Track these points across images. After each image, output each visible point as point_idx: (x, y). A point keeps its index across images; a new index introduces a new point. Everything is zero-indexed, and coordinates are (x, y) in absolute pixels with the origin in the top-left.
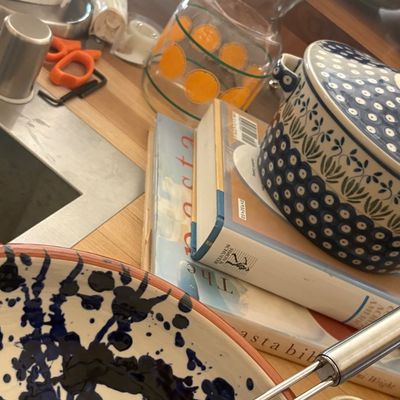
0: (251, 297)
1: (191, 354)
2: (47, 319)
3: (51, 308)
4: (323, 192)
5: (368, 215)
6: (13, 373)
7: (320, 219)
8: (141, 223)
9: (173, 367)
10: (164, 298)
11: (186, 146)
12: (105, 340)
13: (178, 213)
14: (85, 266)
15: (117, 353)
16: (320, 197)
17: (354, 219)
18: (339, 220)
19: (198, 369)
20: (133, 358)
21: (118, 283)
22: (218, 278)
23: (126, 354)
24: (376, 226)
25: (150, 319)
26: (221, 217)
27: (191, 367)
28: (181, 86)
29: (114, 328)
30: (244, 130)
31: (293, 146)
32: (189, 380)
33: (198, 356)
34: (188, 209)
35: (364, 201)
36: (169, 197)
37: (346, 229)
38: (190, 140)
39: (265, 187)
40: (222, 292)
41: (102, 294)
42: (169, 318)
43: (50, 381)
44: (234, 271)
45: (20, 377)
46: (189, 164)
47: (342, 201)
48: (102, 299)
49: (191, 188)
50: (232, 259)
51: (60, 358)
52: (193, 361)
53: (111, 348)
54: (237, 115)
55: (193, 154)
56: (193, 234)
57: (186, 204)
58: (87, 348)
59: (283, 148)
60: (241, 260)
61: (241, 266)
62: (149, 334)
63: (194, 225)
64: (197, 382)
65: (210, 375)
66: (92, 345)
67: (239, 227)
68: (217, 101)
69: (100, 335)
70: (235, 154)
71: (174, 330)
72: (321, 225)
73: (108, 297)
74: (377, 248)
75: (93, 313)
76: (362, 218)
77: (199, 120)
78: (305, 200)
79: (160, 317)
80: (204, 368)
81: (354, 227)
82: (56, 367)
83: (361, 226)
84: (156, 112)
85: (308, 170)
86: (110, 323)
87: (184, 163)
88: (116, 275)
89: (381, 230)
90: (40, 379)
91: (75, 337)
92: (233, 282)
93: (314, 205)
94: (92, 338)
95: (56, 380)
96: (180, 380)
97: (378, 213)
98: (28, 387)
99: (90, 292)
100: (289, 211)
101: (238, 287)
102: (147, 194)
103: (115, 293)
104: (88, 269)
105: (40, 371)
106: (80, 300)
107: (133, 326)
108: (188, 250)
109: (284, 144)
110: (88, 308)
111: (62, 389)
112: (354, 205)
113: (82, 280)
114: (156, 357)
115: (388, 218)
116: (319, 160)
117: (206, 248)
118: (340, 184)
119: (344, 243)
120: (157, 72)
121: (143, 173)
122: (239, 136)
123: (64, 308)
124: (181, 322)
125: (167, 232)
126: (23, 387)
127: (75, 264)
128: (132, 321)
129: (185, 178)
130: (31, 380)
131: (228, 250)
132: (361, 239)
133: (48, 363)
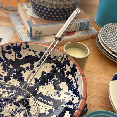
0: (46, 38)
1: (33, 51)
2: (4, 60)
3: (3, 57)
4: (47, 9)
5: (57, 8)
6: (4, 71)
7: (50, 14)
8: (18, 37)
9: (32, 55)
10: (21, 44)
11: (18, 17)
12: (17, 57)
13: (23, 31)
14: (3, 46)
15: (20, 59)
16: (47, 10)
17: (56, 10)
18: (53, 13)
19: (36, 53)
20: (24, 58)
21: (12, 46)
22: (38, 38)
23: (22, 58)
24: (60, 9)
25: (22, 49)
26: (30, 26)
27: (35, 53)
28: (10, 6)
29: (17, 55)
30: (27, 6)
31: (36, 3)
32: (36, 55)
33: (35, 51)
34: (25, 29)
35: (54, 6)
36: (20, 29)
37: (56, 13)
38: (19, 15)
39: (37, 15)
40: (40, 40)
41: (10, 50)
42: (25, 47)
43: (11, 69)
44: (40, 35)
45: (5, 71)
46: (21, 20)
47: (51, 8)
48: (11, 51)
49: (24, 25)
50: (38, 33)
51: (11, 65)
52: (35, 52)
53: (19, 58)
54: (24, 4)
55: (21, 18)
56: (28, 33)
57: (24, 28)
58: (14, 60)
59: (35, 5)
60: (40, 32)
61: (40, 33)
62: (24, 52)
63: (28, 31)
64: (37, 55)
65: (39, 52)
66: (15, 60)
67: (35, 26)
68: (19, 4)
69: (15, 57)
70: (28, 12)
71: (27, 49)
72: (51, 15)
73: (12, 50)
74: (64, 13)
75: (11, 54)
76: (57, 9)
77: (18, 10)
78: (45, 13)
79: (24, 48)
80: (37, 52)
81: (57, 12)
82: (11, 66)
83: (58, 11)
84: (8, 14)
85: (41, 6)
86: (16, 54)
87: (19, 20)
88: (10, 45)
89: (62, 9)
90: (9, 70)
91: (11, 60)
92: (41, 37)
93: (47, 12)
94: (14, 59)
95: (12, 69)
96: (34, 56)
97: (59, 6)
98: (8, 72)
99: (8, 51)
100: (44, 17)
101: (43, 37)
102: (16, 31)
103: (13, 48)
104: (4, 47)
105: (9, 69)
106: (7, 53)
107: (20, 52)
108: (29, 36)
109: (34, 4)
110: (10, 54)
111: (14, 70)
112: (53, 8)
113: (5, 49)
114: (28, 55)
115: (61, 6)
116: (42, 3)
117: (31, 34)
118: (48, 5)
119: (57, 16)
120: (5, 6)
121: (13, 27)
122: (27, 8)
123: (5, 56)
124: (28, 46)
125: (23, 35)
126: (7, 73)
127: (1, 47)
128: (19, 52)
129: (22, 23)
130: (8, 71)
131: (36, 32)
132: (59, 14)
133: (9, 67)
